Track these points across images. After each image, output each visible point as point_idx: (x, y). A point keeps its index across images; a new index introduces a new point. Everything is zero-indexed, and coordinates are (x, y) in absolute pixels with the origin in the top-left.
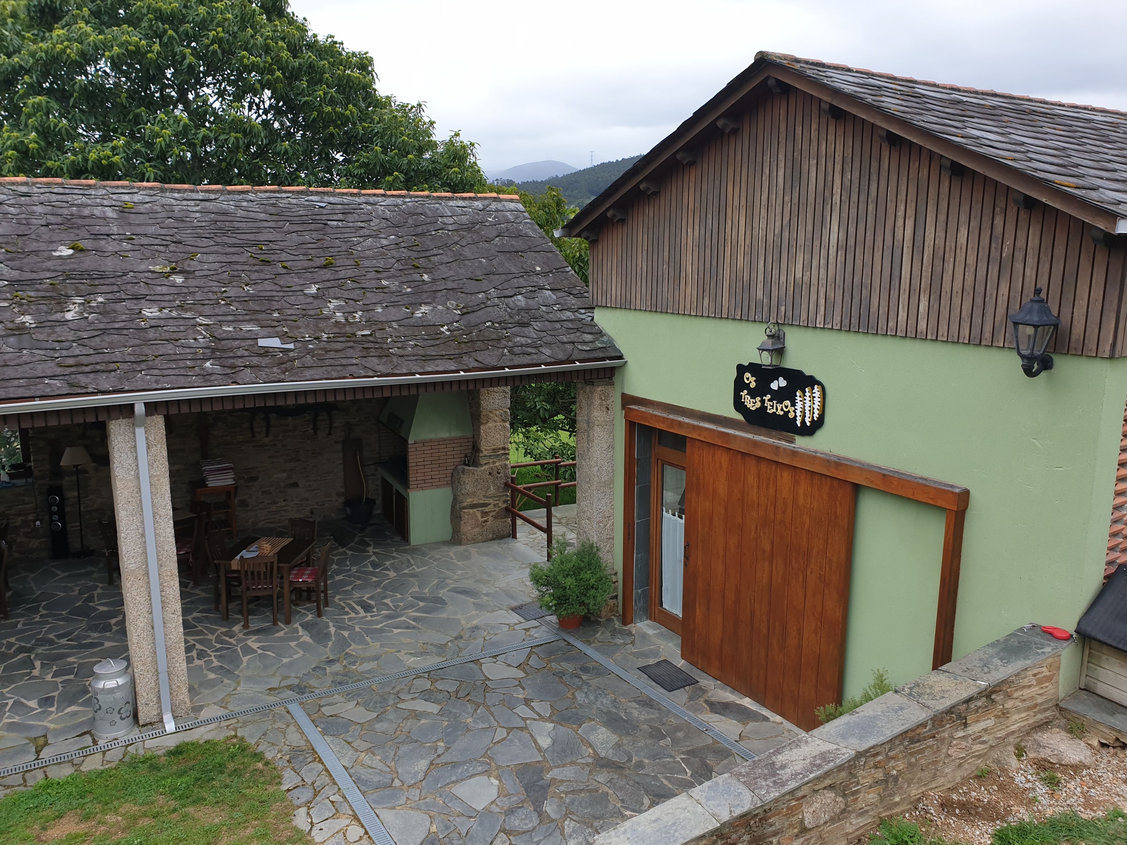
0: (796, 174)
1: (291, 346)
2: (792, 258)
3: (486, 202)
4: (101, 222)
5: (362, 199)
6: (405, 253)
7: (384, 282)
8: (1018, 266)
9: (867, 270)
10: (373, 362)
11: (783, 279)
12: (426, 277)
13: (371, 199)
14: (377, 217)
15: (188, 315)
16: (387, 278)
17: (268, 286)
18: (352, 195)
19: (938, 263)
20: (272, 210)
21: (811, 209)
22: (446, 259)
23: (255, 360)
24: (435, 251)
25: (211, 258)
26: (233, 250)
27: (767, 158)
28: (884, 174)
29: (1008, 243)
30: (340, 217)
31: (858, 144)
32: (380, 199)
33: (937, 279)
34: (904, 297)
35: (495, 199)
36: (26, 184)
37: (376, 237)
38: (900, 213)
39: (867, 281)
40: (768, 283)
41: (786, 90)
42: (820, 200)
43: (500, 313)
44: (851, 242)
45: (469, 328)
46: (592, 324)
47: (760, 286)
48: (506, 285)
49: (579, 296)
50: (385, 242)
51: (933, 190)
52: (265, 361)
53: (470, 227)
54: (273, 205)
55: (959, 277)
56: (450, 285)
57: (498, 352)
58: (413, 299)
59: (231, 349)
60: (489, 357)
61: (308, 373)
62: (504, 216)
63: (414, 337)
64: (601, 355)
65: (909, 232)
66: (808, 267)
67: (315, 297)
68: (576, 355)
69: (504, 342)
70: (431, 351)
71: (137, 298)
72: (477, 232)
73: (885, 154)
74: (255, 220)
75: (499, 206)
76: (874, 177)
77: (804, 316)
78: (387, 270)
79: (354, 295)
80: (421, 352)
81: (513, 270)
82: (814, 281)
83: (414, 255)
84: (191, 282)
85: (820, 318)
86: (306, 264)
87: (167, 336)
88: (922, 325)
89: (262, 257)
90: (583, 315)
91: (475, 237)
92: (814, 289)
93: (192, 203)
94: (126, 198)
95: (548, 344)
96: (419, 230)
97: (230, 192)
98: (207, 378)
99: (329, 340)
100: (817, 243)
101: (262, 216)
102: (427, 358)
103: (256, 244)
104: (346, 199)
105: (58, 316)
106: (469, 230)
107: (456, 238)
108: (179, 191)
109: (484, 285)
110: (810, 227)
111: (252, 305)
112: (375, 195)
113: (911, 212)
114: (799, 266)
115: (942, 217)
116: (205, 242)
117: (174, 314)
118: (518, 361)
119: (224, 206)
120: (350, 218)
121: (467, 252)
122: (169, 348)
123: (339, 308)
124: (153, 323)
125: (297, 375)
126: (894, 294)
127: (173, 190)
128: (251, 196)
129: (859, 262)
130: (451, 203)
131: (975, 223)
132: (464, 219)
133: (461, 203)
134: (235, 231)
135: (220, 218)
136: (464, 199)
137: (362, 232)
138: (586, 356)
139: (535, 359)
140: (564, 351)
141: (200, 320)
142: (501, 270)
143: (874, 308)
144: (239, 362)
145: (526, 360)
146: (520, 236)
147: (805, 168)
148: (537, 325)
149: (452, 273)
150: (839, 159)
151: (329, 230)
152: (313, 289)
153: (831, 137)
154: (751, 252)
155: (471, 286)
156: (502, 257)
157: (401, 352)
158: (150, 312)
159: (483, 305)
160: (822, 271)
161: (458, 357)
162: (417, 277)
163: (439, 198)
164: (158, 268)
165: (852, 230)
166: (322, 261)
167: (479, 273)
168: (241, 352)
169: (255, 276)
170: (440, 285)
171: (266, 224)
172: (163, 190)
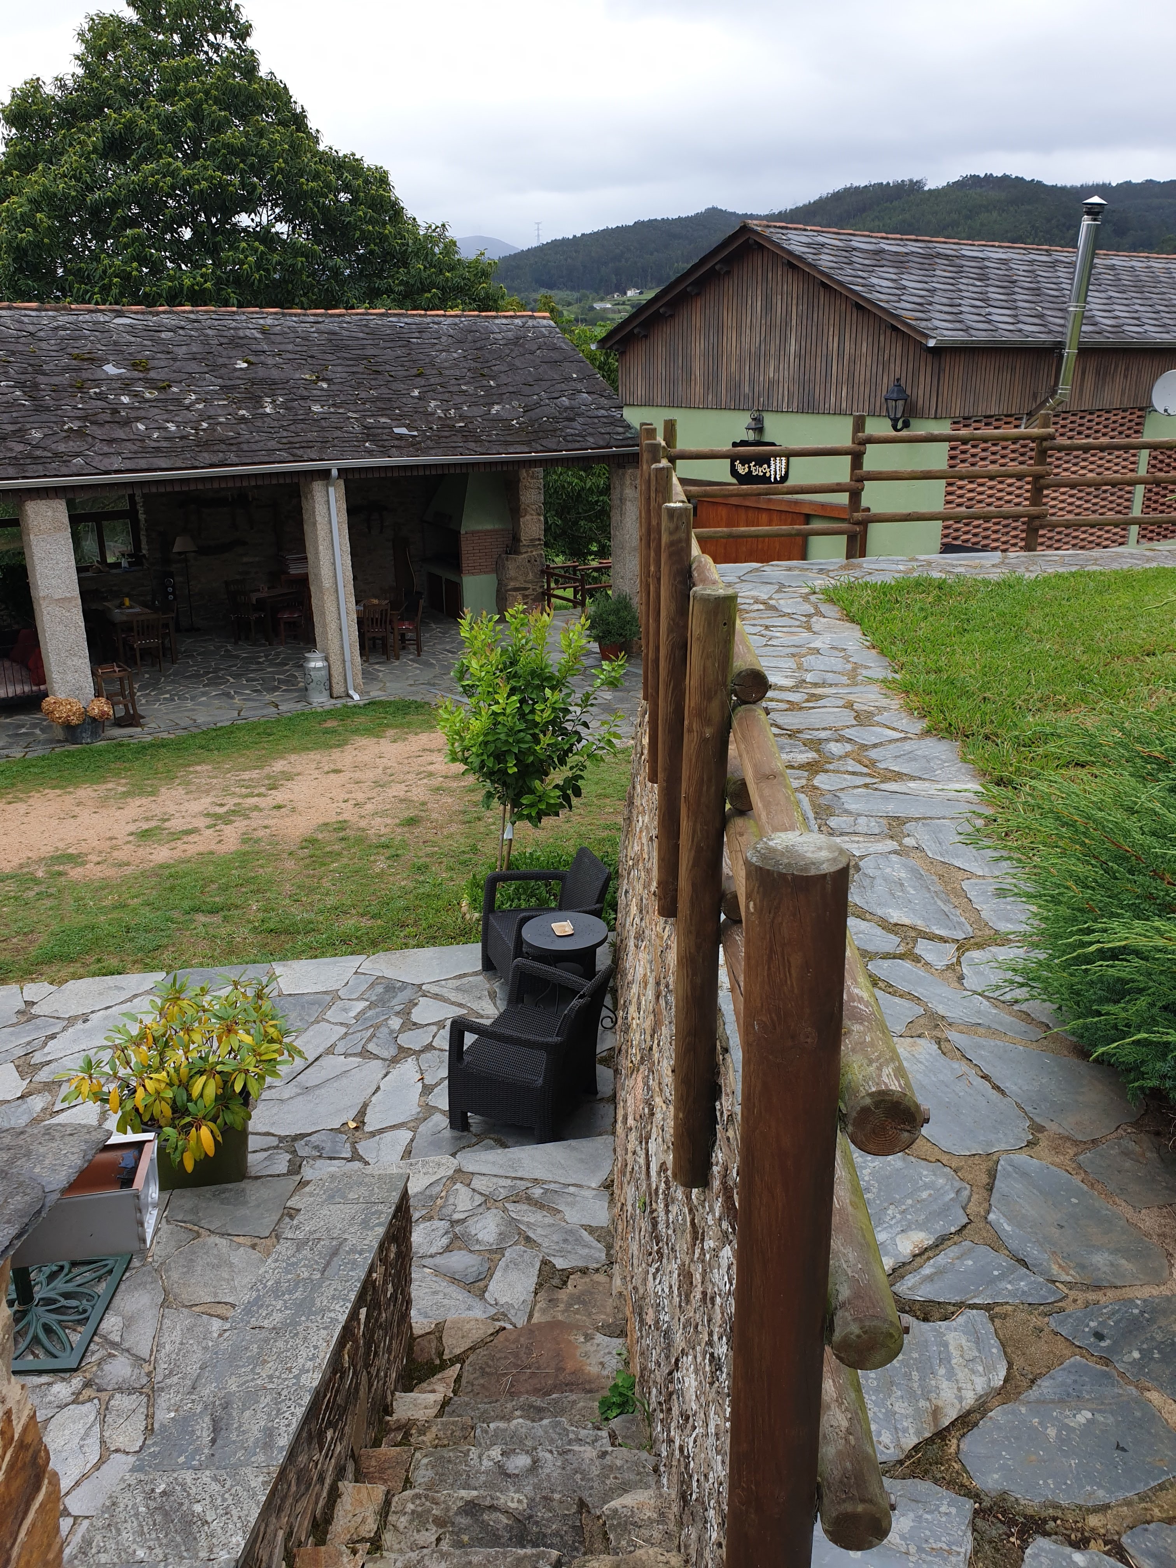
0: (769, 306)
1: (415, 433)
2: (767, 364)
3: (524, 320)
4: (254, 342)
5: (429, 320)
6: (473, 365)
7: (464, 387)
8: (892, 365)
9: (813, 370)
10: (472, 445)
11: (762, 379)
12: (492, 383)
13: (436, 319)
14: (445, 335)
15: (341, 411)
16: (465, 384)
17: (384, 390)
18: (420, 316)
19: (852, 364)
20: (367, 330)
21: (778, 329)
22: (504, 369)
23: (396, 443)
24: (494, 362)
25: (339, 369)
26: (351, 363)
27: (750, 293)
28: (821, 306)
29: (887, 352)
30: (417, 335)
31: (806, 286)
32: (442, 319)
33: (851, 375)
34: (834, 387)
35: (531, 317)
36: (192, 312)
37: (447, 351)
38: (831, 333)
39: (812, 378)
40: (752, 382)
41: (762, 247)
42: (783, 324)
43: (551, 410)
44: (803, 352)
45: (532, 422)
46: (622, 420)
47: (747, 384)
48: (552, 389)
49: (609, 397)
50: (455, 355)
51: (848, 318)
52: (403, 443)
53: (516, 341)
54: (366, 326)
55: (863, 372)
56: (511, 389)
57: (555, 440)
58: (487, 400)
59: (378, 434)
60: (551, 443)
61: (433, 452)
62: (541, 332)
63: (495, 429)
64: (631, 443)
65: (836, 345)
66: (777, 369)
67: (419, 398)
68: (613, 442)
69: (558, 433)
70: (509, 438)
71: (303, 398)
72: (521, 346)
73: (822, 293)
74: (358, 339)
75: (535, 323)
76: (816, 309)
77: (775, 404)
78: (463, 377)
79: (446, 396)
80: (502, 438)
81: (556, 377)
82: (781, 379)
83: (479, 365)
84: (333, 387)
85: (785, 405)
86: (406, 373)
87: (333, 425)
88: (844, 405)
89: (374, 368)
90: (616, 414)
91: (521, 349)
92: (781, 385)
93: (308, 325)
94: (261, 321)
95: (591, 434)
96: (478, 345)
97: (332, 316)
98: (370, 453)
99: (438, 430)
100: (782, 353)
101: (361, 335)
102: (507, 443)
103: (366, 357)
104: (418, 320)
105: (261, 411)
106: (515, 344)
107: (508, 351)
108: (295, 315)
109: (536, 389)
110: (778, 342)
111: (379, 404)
112: (437, 316)
113: (837, 332)
114: (772, 369)
115: (853, 336)
116: (330, 357)
117: (332, 410)
118: (570, 446)
119: (331, 327)
120: (424, 335)
121: (517, 362)
122: (338, 433)
123: (437, 406)
124: (322, 416)
125: (426, 451)
126: (828, 385)
127: (291, 315)
128: (347, 319)
129: (807, 365)
130: (497, 321)
131: (870, 339)
132: (510, 335)
133: (504, 321)
134: (347, 347)
135: (333, 337)
136: (506, 317)
137: (437, 347)
138: (620, 443)
139: (584, 445)
140: (604, 439)
141: (350, 414)
142: (546, 377)
143: (817, 396)
144: (386, 444)
145: (577, 445)
146: (555, 348)
147: (774, 301)
148: (581, 420)
149: (510, 380)
150: (795, 296)
151: (413, 347)
152: (416, 393)
153: (790, 281)
154: (740, 360)
155: (526, 390)
156: (545, 366)
157: (488, 438)
158: (316, 408)
159: (538, 405)
160: (786, 373)
161: (528, 443)
162: (485, 383)
163: (487, 317)
164: (307, 377)
165: (803, 344)
166: (414, 371)
167: (530, 379)
168: (385, 437)
169: (373, 383)
170: (504, 390)
171: (365, 342)
172: (284, 315)
